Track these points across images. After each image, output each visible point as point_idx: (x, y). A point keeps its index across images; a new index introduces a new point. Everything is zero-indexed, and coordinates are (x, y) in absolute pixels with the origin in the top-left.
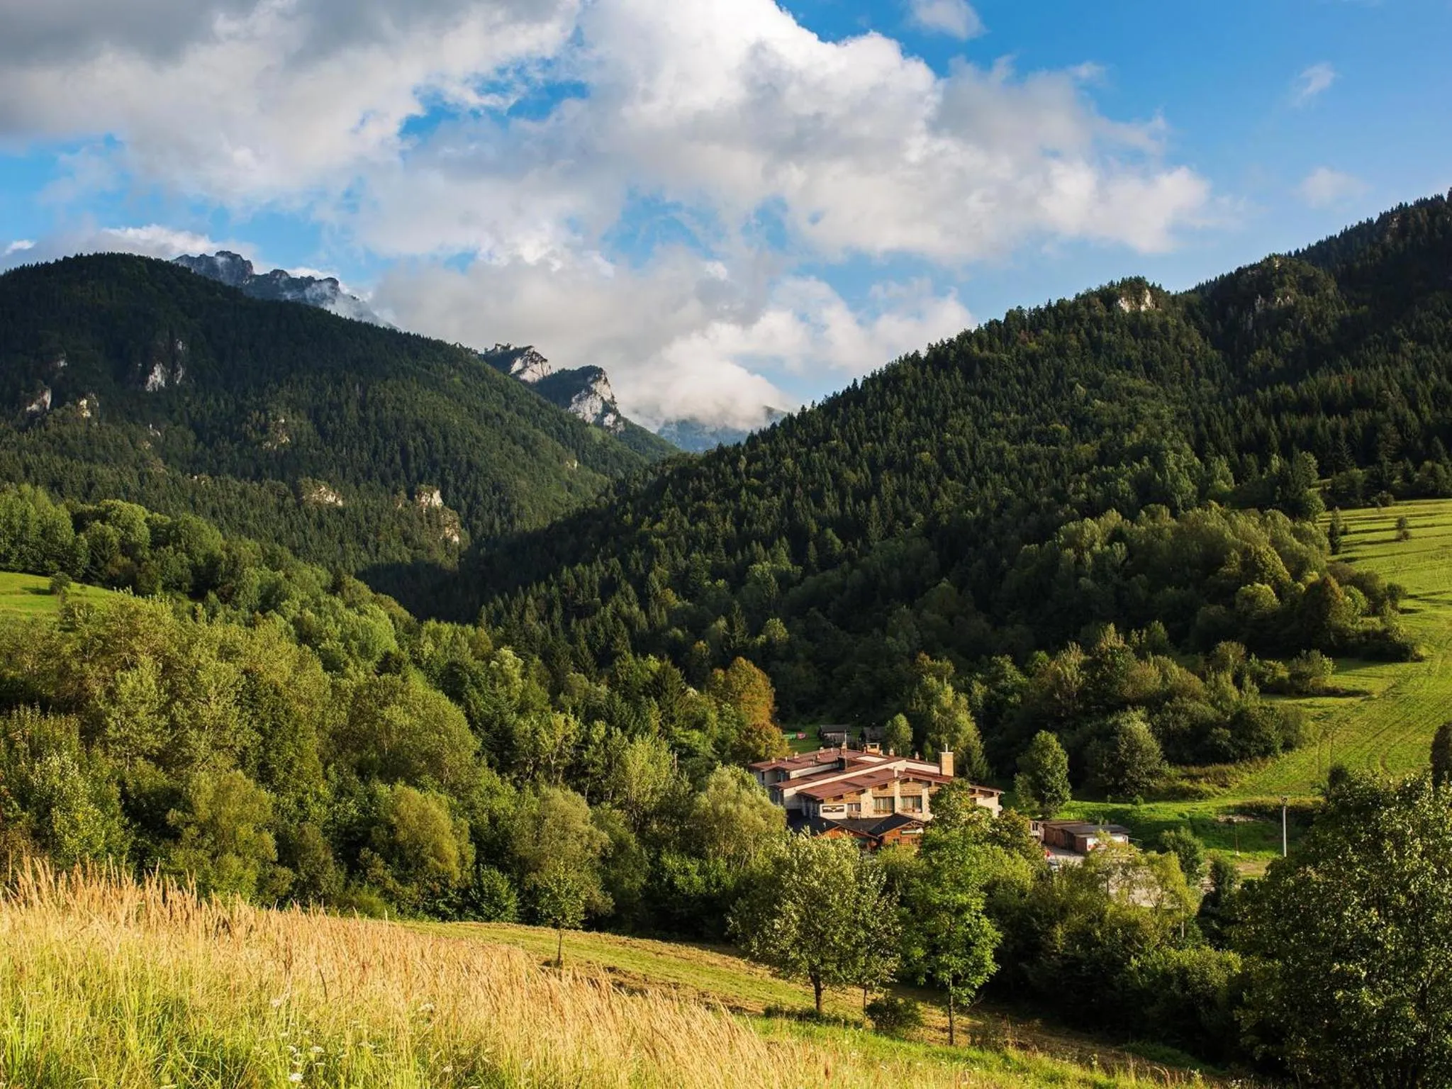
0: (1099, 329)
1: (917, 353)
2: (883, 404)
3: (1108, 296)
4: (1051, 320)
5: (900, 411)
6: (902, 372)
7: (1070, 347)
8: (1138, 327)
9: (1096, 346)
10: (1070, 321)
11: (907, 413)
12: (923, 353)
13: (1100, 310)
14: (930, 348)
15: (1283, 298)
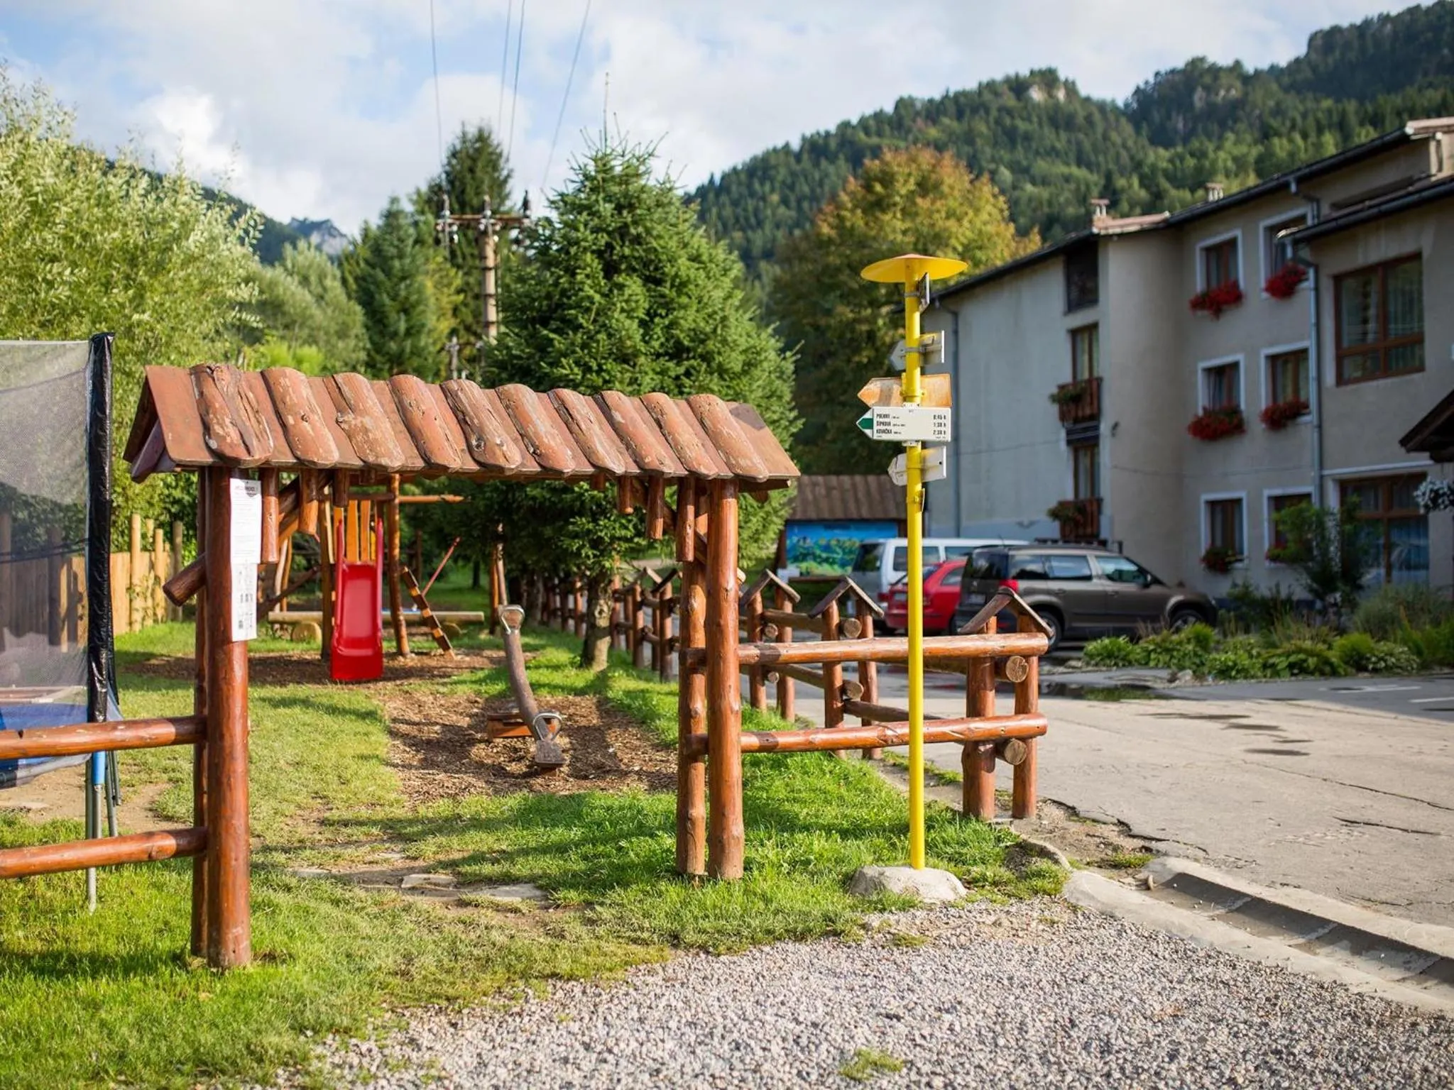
0: (1013, 118)
1: (787, 145)
2: (752, 194)
3: (1018, 86)
4: (952, 109)
5: (775, 198)
6: (773, 161)
7: (981, 135)
8: (1059, 119)
9: (1011, 137)
10: (975, 111)
11: (785, 201)
12: (796, 145)
13: (1010, 100)
14: (804, 139)
15: (1228, 90)
